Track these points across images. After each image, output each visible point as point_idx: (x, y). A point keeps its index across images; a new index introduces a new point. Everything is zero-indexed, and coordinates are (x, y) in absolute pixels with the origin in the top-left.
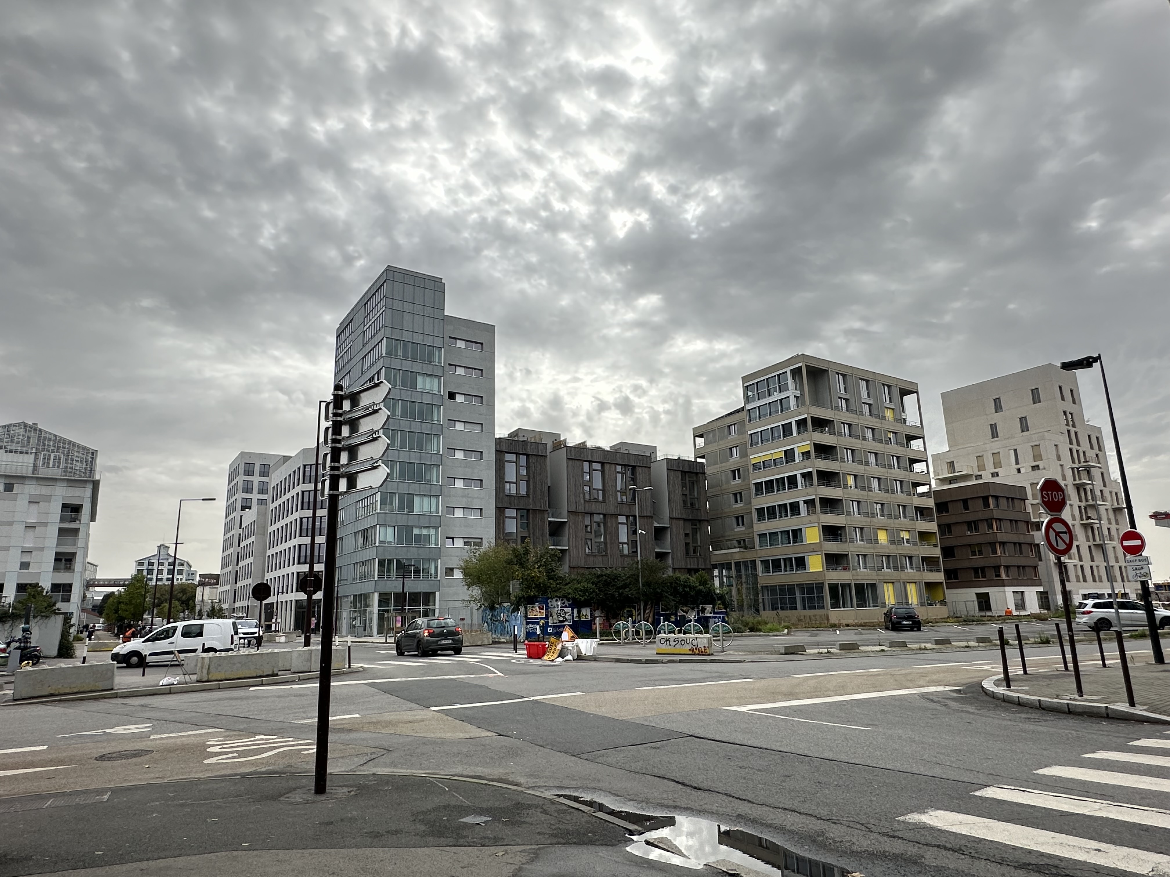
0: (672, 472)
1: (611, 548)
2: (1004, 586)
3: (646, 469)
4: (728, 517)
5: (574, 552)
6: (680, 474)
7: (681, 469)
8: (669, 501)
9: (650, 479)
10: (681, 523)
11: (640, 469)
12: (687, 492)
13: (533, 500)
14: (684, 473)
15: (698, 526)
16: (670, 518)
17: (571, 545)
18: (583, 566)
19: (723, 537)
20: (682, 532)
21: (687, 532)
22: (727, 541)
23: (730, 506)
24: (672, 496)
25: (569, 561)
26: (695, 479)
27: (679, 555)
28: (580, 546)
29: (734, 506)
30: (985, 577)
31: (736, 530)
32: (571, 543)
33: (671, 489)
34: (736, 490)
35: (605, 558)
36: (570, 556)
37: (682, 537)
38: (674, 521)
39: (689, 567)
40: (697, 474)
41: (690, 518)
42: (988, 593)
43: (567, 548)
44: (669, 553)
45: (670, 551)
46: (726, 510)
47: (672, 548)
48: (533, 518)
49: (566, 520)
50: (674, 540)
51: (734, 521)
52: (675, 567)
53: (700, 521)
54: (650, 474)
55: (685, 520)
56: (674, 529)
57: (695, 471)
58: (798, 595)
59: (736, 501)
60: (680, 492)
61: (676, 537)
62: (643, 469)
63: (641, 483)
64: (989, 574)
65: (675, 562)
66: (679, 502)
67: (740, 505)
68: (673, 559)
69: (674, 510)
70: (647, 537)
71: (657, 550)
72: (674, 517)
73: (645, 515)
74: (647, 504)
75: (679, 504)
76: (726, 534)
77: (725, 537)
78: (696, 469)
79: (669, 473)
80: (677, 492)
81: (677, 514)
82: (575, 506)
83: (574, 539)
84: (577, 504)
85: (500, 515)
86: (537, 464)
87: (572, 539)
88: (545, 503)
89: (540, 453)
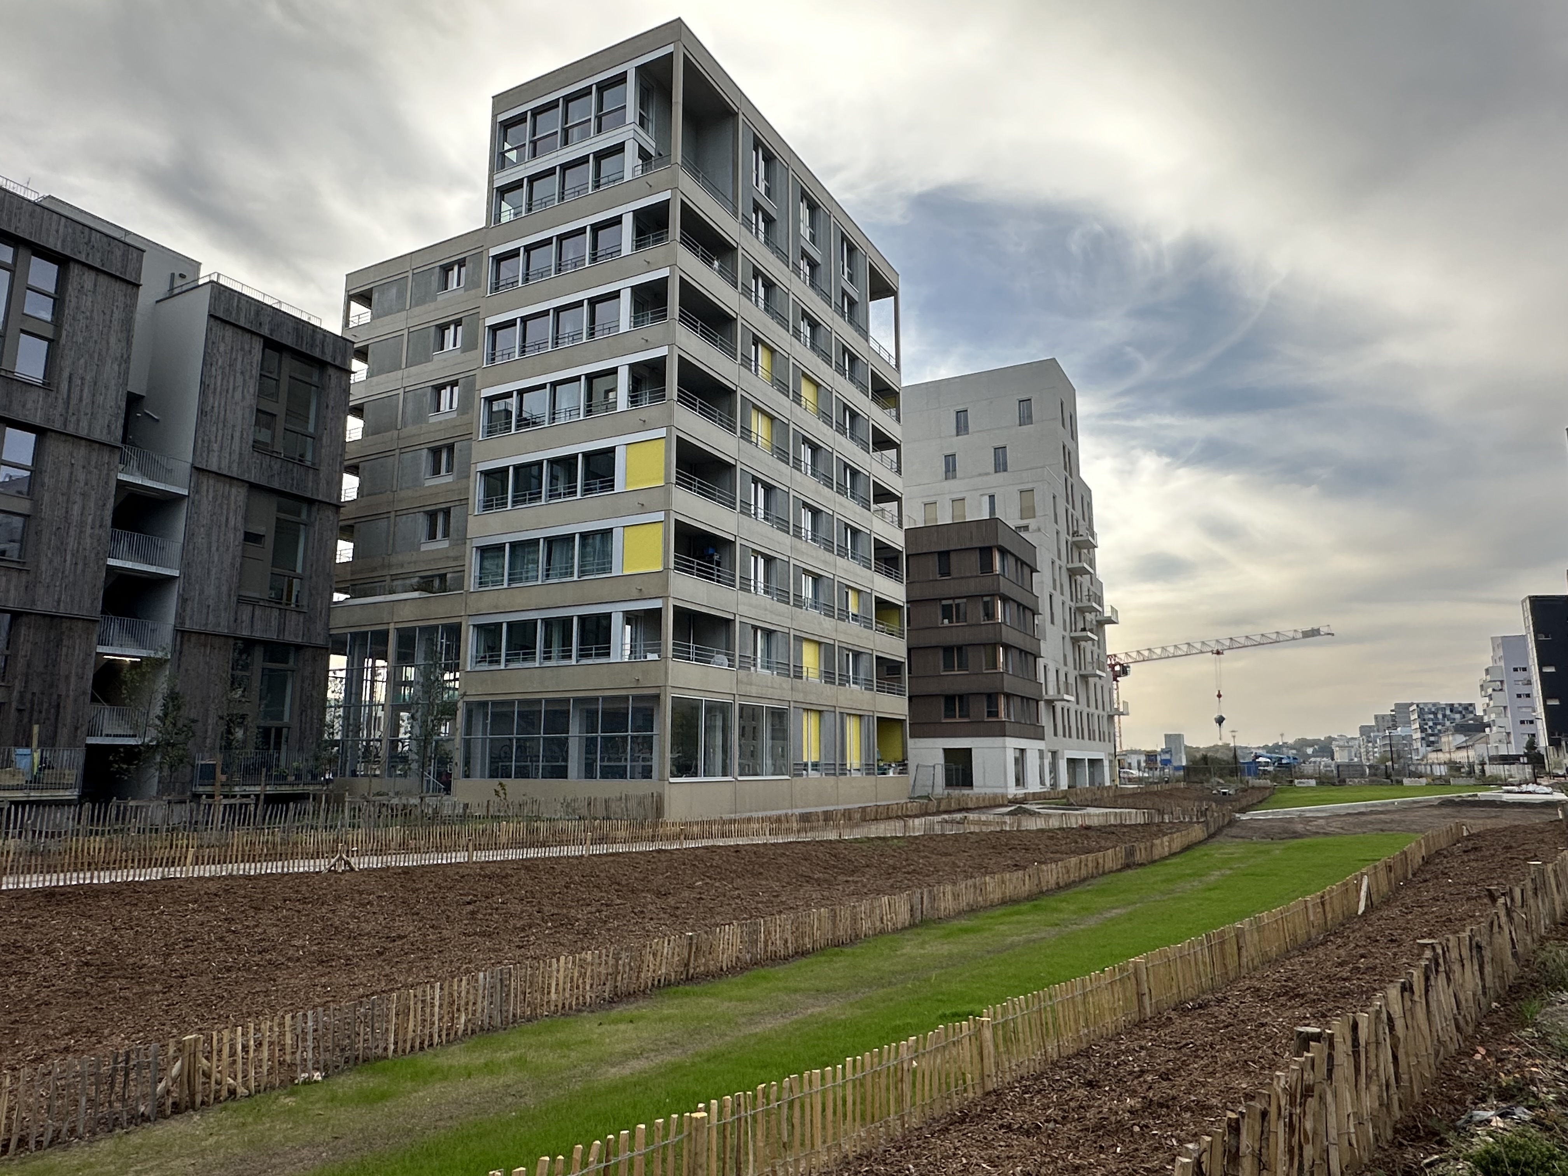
0: (229, 332)
2: (1005, 736)
3: (117, 286)
4: (406, 512)
6: (257, 346)
7: (265, 331)
8: (202, 413)
10: (238, 495)
11: (95, 276)
12: (278, 408)
14: (270, 344)
15: (304, 516)
16: (198, 470)
19: (383, 566)
20: (236, 520)
21: (260, 529)
22: (394, 578)
23: (417, 480)
24: (215, 401)
26: (315, 379)
27: (211, 591)
29: (428, 484)
30: (968, 716)
31: (424, 548)
33: (216, 382)
34: (438, 438)
37: (235, 539)
38: (211, 483)
39: (245, 633)
40: (322, 365)
41: (276, 485)
42: (969, 750)
44: (173, 578)
45: (176, 573)
46: (403, 494)
47: (186, 565)
50: (200, 540)
51: (422, 523)
52: (187, 626)
53: (311, 502)
55: (253, 487)
56: (206, 507)
57: (317, 354)
58: (575, 731)
59: (436, 471)
60: (250, 400)
61: (209, 535)
62: (103, 280)
63: (83, 323)
64: (979, 708)
65: (188, 609)
66: (238, 429)
67: (445, 479)
68: (183, 601)
69: (216, 447)
70: (76, 510)
71: (111, 562)
72: (214, 468)
73: (83, 433)
74: (100, 399)
75: (237, 435)
76: (394, 560)
77: (390, 566)
78: (323, 352)
79: (218, 328)
80: (238, 395)
81: (225, 463)
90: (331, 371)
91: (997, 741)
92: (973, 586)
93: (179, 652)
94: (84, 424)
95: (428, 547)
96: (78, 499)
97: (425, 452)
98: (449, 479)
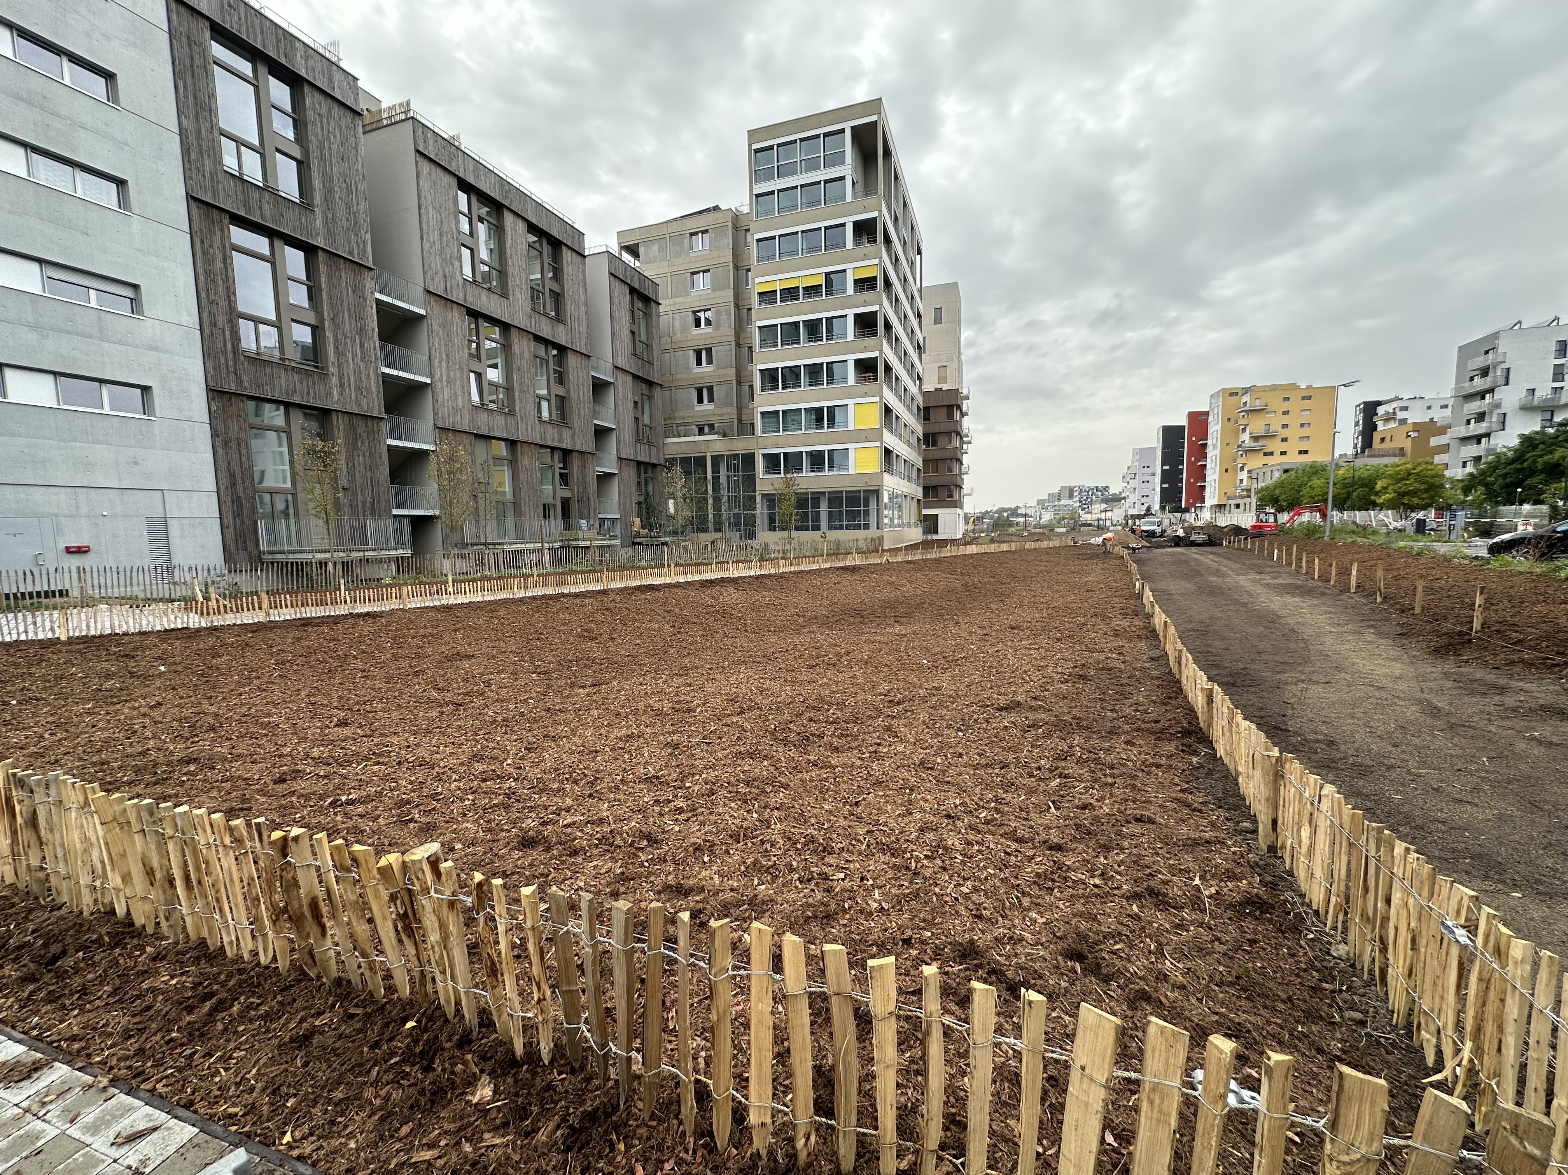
0: (617, 283)
1: (521, 400)
2: (949, 507)
3: (577, 256)
4: (683, 387)
5: (444, 393)
6: (626, 290)
7: (629, 282)
8: (613, 334)
9: (584, 280)
10: (629, 379)
11: (569, 253)
12: (636, 328)
13: (326, 223)
14: (632, 291)
15: (647, 391)
16: (614, 367)
17: (437, 377)
18: (467, 429)
19: (670, 418)
20: (630, 395)
21: (636, 399)
22: (679, 425)
23: (688, 368)
24: (617, 327)
25: (435, 414)
26: (646, 309)
27: (626, 436)
28: (458, 382)
29: (695, 371)
30: (937, 497)
31: (697, 409)
32: (437, 370)
33: (616, 314)
34: (701, 343)
35: (510, 420)
36: (435, 401)
37: (631, 405)
38: (620, 374)
39: (639, 458)
40: (650, 300)
41: (640, 374)
42: (937, 515)
43: (428, 381)
44: (612, 429)
45: (613, 426)
46: (679, 376)
47: (616, 422)
48: (329, 278)
49: (423, 312)
50: (620, 408)
51: (694, 395)
52: (620, 455)
53: (652, 384)
54: (584, 271)
55: (635, 377)
56: (620, 389)
57: (647, 294)
58: (824, 508)
59: (699, 363)
60: (628, 325)
61: (622, 404)
62: (574, 255)
64: (943, 494)
65: (620, 446)
66: (626, 342)
67: (705, 368)
68: (619, 442)
69: (619, 353)
70: (581, 393)
71: (596, 422)
72: (620, 366)
73: (578, 349)
74: (581, 329)
75: (626, 345)
76: (677, 415)
77: (674, 418)
78: (649, 292)
79: (612, 281)
80: (624, 323)
81: (623, 363)
82: (443, 283)
83: (444, 363)
84: (448, 279)
85: (212, 233)
86: (332, 124)
87: (440, 362)
88: (362, 247)
89: (337, 95)
90: (653, 304)
91: (953, 510)
92: (943, 428)
93: (620, 469)
94: (578, 343)
95: (699, 408)
96: (581, 387)
97: (691, 352)
98: (711, 368)
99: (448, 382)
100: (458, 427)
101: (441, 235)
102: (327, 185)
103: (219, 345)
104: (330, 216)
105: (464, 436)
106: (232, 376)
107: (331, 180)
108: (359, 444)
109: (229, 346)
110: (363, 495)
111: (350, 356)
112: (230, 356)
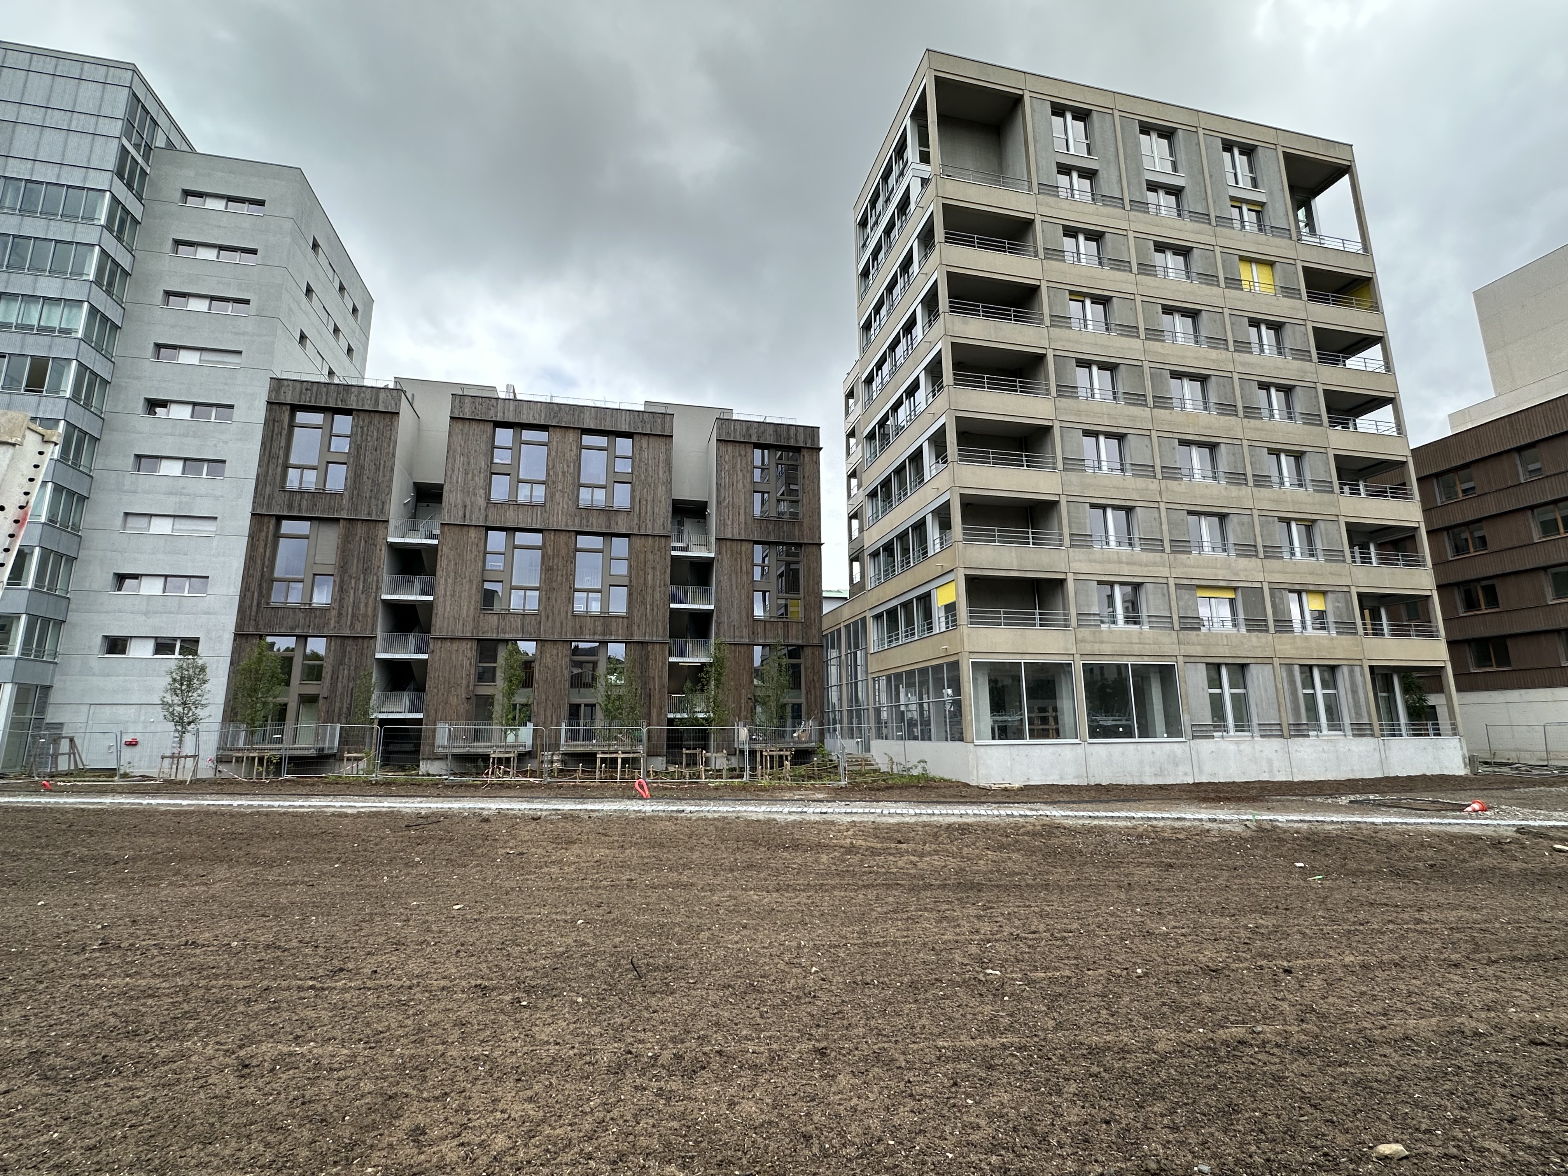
0: (731, 448)
1: (548, 599)
5: (446, 606)
6: (750, 450)
7: (754, 439)
9: (668, 460)
10: (747, 549)
11: (645, 439)
12: (770, 487)
13: (351, 500)
14: (761, 447)
16: (719, 540)
17: (441, 594)
20: (747, 567)
24: (725, 494)
25: (434, 626)
28: (465, 594)
32: (441, 588)
33: (725, 480)
35: (530, 620)
36: (435, 615)
37: (747, 579)
38: (727, 546)
39: (761, 641)
41: (772, 539)
43: (431, 599)
44: (712, 611)
45: (714, 608)
47: (717, 602)
48: (346, 537)
49: (435, 542)
54: (669, 451)
56: (727, 563)
57: (792, 443)
60: (748, 487)
61: (730, 580)
62: (652, 439)
63: (644, 467)
65: (722, 631)
66: (743, 508)
68: (720, 625)
69: (729, 523)
70: (650, 577)
72: (730, 536)
73: (649, 532)
74: (657, 510)
75: (742, 511)
78: (796, 441)
79: (723, 448)
80: (740, 485)
81: (736, 531)
82: (461, 514)
83: (450, 581)
84: (468, 508)
85: (260, 531)
86: (371, 428)
87: (446, 580)
88: (380, 507)
89: (381, 408)
90: (803, 452)
94: (650, 526)
96: (650, 571)
99: (453, 596)
100: (459, 634)
101: (466, 474)
102: (358, 472)
103: (248, 602)
104: (356, 492)
105: (465, 642)
106: (252, 623)
107: (363, 467)
108: (347, 660)
109: (255, 603)
110: (342, 702)
111: (352, 592)
112: (254, 609)
